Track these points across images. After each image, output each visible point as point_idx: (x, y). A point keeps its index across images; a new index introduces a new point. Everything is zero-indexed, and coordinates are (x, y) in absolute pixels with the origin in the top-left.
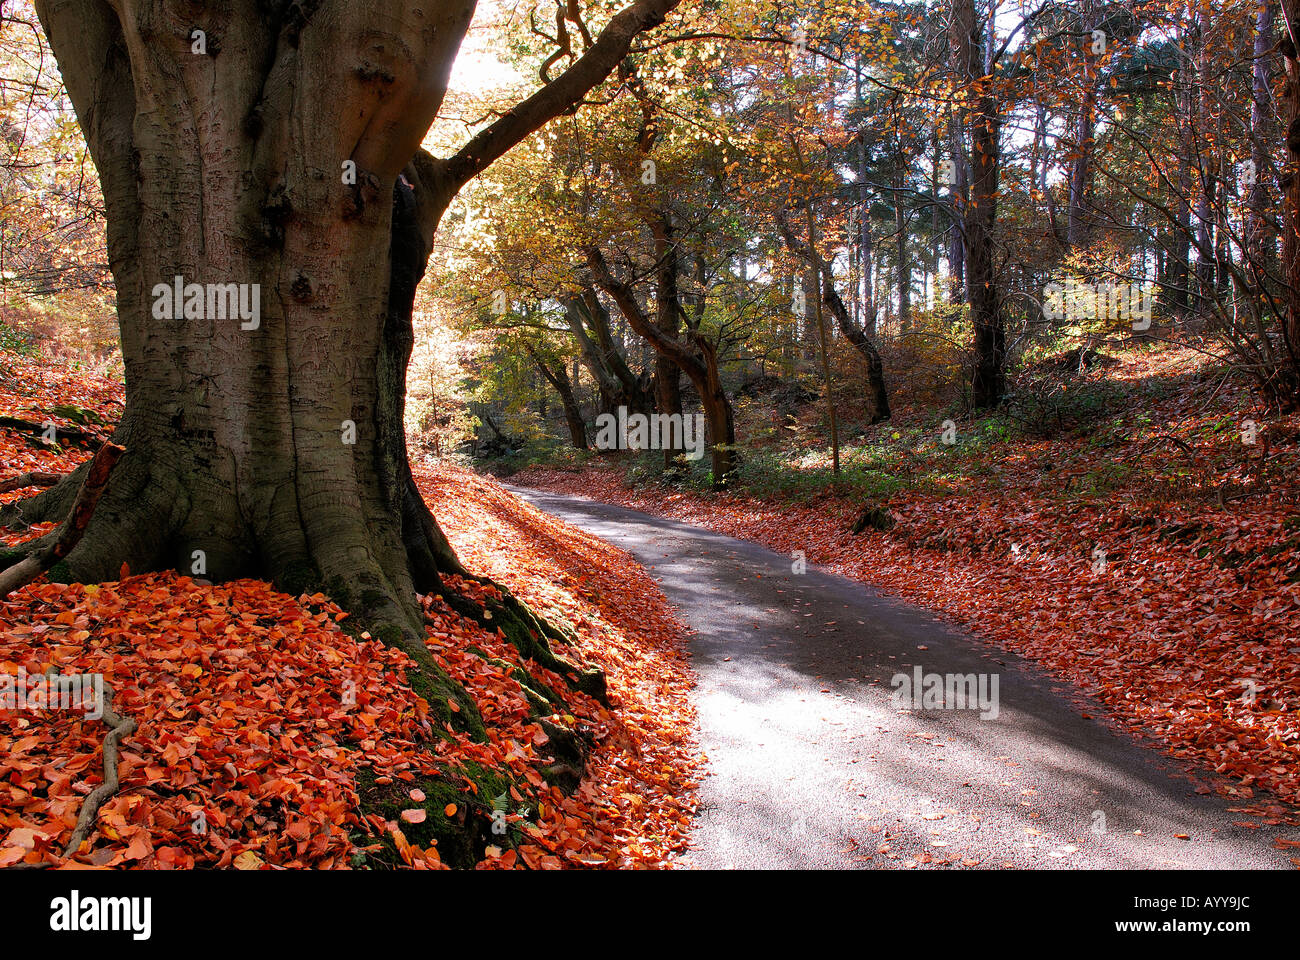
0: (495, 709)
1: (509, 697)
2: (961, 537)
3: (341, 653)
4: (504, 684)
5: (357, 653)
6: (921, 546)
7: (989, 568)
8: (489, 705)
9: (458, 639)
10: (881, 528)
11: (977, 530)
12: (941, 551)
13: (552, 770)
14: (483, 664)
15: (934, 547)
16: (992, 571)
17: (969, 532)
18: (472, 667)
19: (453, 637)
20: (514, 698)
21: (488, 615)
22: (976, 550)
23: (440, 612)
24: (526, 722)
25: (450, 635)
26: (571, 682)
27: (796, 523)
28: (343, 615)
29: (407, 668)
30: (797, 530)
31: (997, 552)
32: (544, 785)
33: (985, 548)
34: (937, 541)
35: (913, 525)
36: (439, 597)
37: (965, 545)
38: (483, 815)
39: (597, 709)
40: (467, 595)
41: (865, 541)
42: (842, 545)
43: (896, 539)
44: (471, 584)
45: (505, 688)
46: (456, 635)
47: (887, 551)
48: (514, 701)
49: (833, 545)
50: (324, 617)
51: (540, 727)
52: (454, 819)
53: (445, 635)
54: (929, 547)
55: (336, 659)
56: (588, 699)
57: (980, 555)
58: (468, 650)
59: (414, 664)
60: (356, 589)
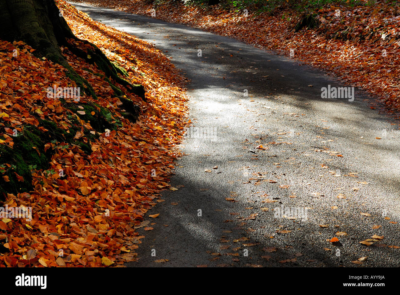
0: (100, 91)
1: (104, 87)
2: (356, 32)
3: (38, 64)
4: (102, 83)
5: (44, 64)
6: (333, 37)
7: (366, 49)
8: (97, 89)
9: (79, 65)
10: (312, 27)
11: (365, 27)
12: (343, 40)
13: (125, 113)
14: (91, 75)
15: (340, 38)
16: (368, 50)
17: (361, 28)
18: (87, 76)
19: (76, 64)
20: (107, 88)
21: (89, 57)
22: (363, 38)
23: (68, 54)
24: (112, 97)
25: (75, 63)
26: (128, 89)
27: (261, 26)
28: (32, 50)
29: (64, 71)
30: (262, 30)
31: (373, 39)
32: (123, 117)
33: (367, 38)
34: (343, 34)
35: (331, 25)
36: (66, 48)
37: (357, 36)
38: (103, 118)
39: (141, 101)
40: (78, 47)
41: (301, 36)
42: (287, 39)
43: (320, 33)
44: (79, 43)
45: (102, 84)
46: (77, 63)
47: (313, 41)
48: (107, 89)
49: (282, 39)
50: (25, 50)
51: (119, 99)
52: (94, 116)
53: (73, 63)
54: (337, 38)
55: (36, 66)
56: (136, 96)
57: (364, 42)
58: (84, 69)
59: (66, 70)
60: (37, 39)
